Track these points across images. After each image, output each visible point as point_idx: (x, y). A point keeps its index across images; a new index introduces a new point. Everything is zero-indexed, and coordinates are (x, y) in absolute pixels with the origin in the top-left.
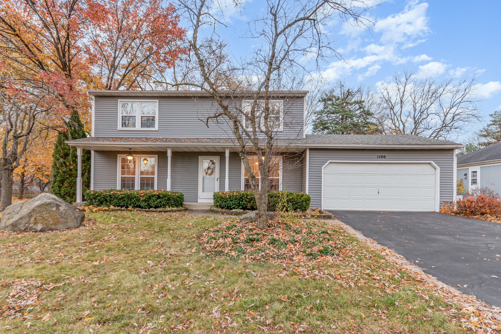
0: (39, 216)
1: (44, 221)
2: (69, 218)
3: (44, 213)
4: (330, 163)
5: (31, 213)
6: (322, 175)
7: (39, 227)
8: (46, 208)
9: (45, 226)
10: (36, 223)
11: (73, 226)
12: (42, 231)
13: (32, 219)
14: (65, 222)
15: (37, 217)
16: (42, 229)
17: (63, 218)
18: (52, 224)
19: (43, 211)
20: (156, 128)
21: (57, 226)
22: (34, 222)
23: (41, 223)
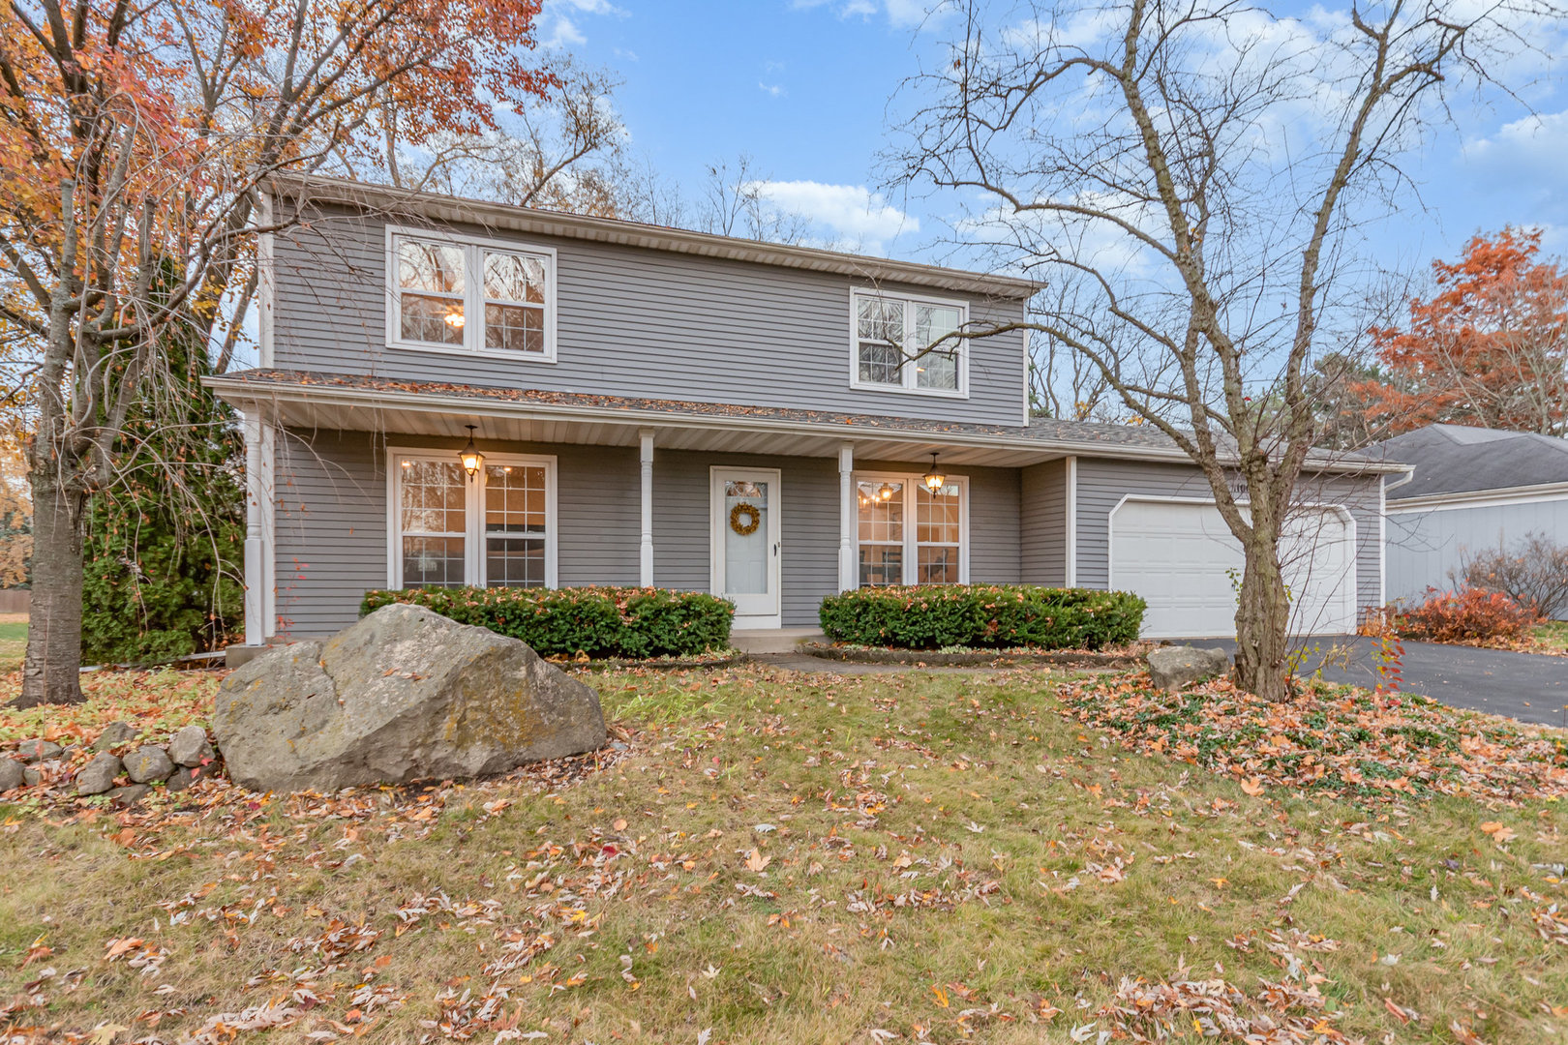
0: (476, 709)
1: (496, 731)
2: (574, 708)
3: (492, 693)
4: (1128, 501)
5: (442, 695)
6: (1111, 538)
7: (477, 757)
8: (497, 672)
9: (499, 750)
10: (462, 742)
11: (591, 743)
12: (487, 774)
13: (447, 726)
14: (561, 727)
15: (470, 715)
16: (487, 765)
17: (552, 709)
18: (520, 741)
19: (489, 685)
20: (550, 352)
21: (536, 747)
22: (455, 738)
23: (485, 739)
